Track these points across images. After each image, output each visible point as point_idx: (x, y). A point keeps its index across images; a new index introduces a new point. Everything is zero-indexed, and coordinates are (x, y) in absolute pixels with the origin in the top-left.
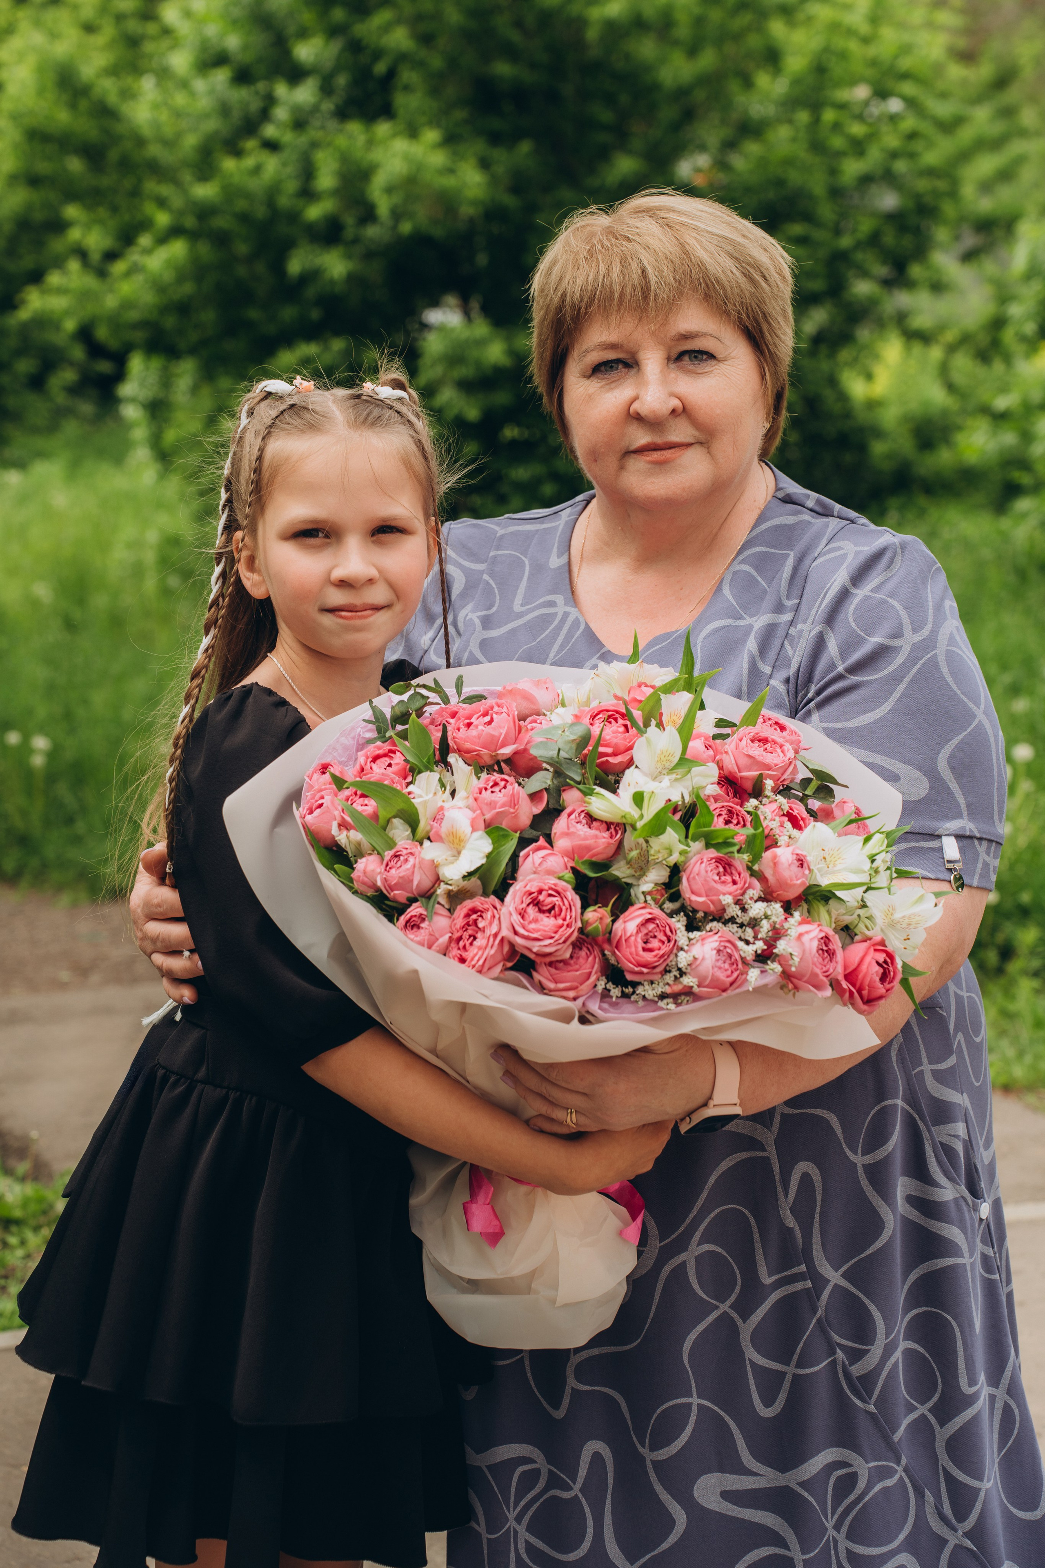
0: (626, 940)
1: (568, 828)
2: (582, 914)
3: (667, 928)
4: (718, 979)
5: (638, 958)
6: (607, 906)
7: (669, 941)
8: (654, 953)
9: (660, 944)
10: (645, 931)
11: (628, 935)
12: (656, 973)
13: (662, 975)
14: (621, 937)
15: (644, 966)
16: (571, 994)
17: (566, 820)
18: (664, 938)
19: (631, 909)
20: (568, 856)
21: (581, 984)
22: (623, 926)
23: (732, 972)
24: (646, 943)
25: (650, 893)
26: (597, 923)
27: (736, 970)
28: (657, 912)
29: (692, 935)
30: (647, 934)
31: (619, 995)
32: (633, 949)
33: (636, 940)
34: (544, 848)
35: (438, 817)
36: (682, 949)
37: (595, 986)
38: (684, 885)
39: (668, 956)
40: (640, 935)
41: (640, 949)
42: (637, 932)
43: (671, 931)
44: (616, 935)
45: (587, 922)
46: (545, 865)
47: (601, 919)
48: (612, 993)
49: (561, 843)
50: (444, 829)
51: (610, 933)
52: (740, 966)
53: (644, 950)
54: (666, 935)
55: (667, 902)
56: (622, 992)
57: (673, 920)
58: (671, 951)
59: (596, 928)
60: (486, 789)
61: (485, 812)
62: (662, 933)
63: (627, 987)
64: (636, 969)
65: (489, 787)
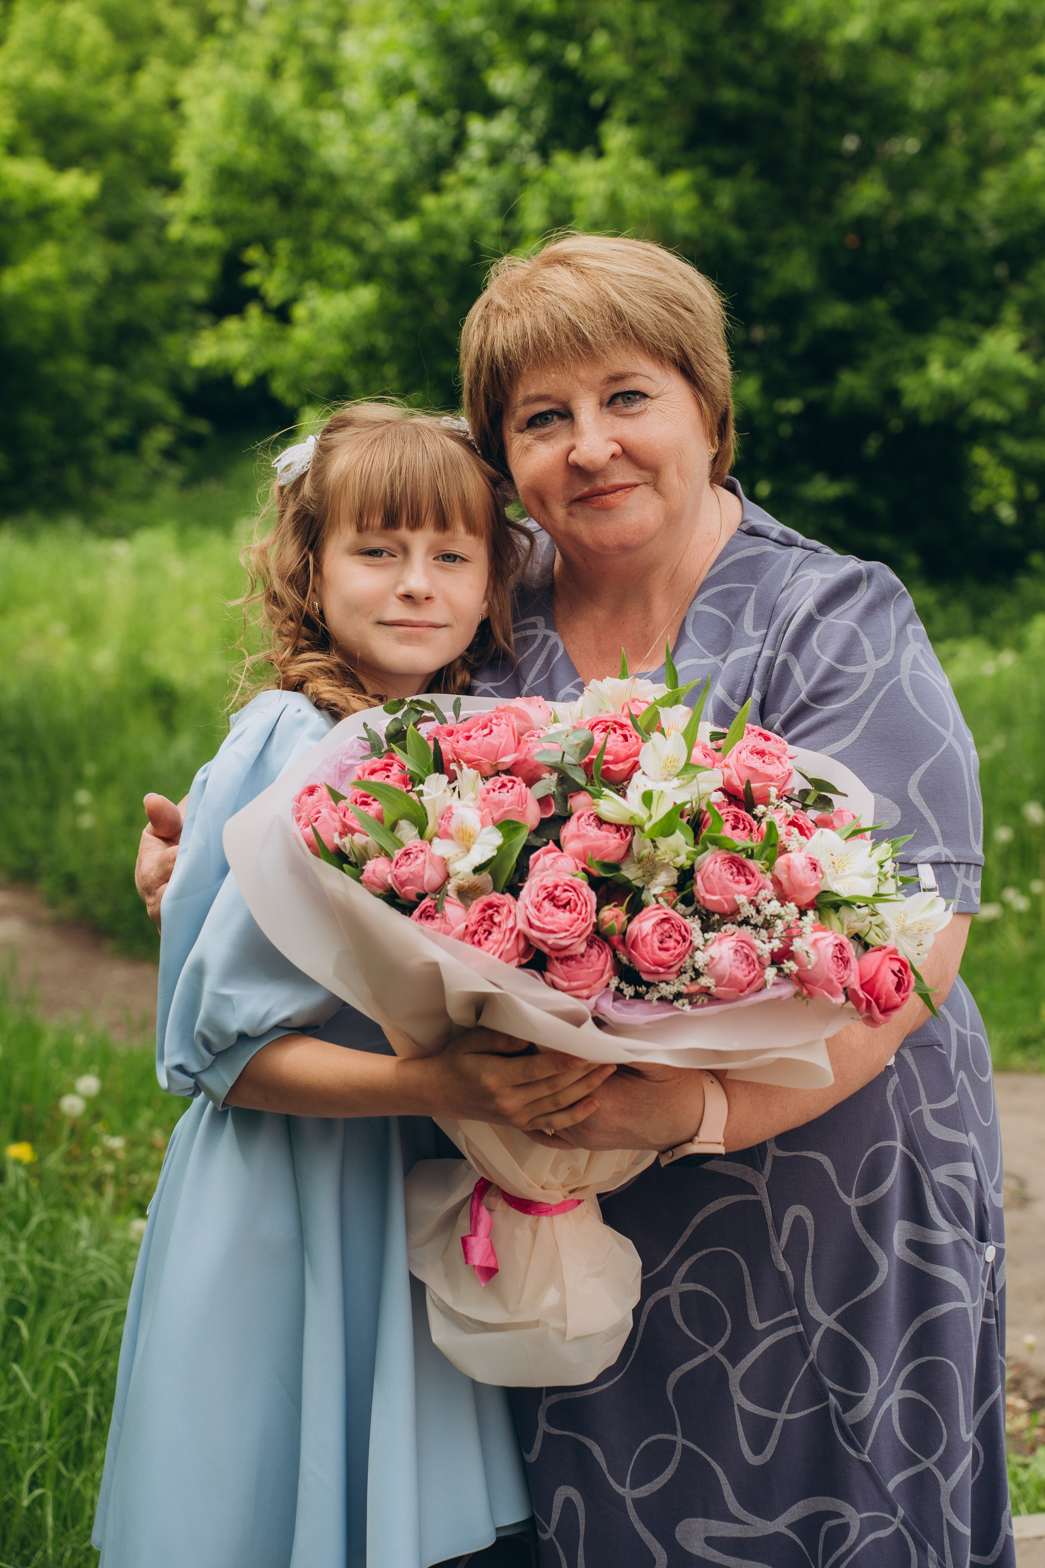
0: (642, 940)
1: (579, 830)
2: (598, 912)
3: (683, 928)
4: (736, 979)
5: (655, 957)
6: (622, 905)
7: (684, 940)
8: (670, 953)
9: (676, 944)
10: (659, 930)
11: (644, 934)
12: (672, 973)
13: (678, 976)
14: (637, 936)
15: (660, 966)
16: (585, 992)
17: (576, 822)
18: (679, 938)
19: (645, 910)
20: (579, 859)
21: (594, 983)
22: (638, 926)
23: (749, 972)
24: (661, 942)
25: (661, 895)
26: (614, 921)
27: (754, 970)
28: (672, 913)
29: (707, 936)
30: (662, 934)
31: (633, 994)
32: (649, 948)
33: (652, 939)
34: (554, 851)
35: (446, 816)
36: (698, 949)
37: (608, 985)
38: (699, 887)
39: (684, 956)
40: (656, 934)
41: (656, 948)
42: (653, 932)
43: (686, 930)
44: (631, 934)
45: (603, 920)
46: (556, 866)
47: (617, 917)
48: (625, 992)
49: (572, 846)
50: (452, 828)
51: (624, 933)
52: (757, 966)
53: (660, 949)
54: (681, 934)
55: (679, 904)
56: (636, 992)
57: (687, 921)
58: (687, 951)
59: (612, 927)
60: (494, 790)
61: (493, 812)
62: (677, 933)
63: (641, 986)
64: (652, 968)
65: (496, 789)
